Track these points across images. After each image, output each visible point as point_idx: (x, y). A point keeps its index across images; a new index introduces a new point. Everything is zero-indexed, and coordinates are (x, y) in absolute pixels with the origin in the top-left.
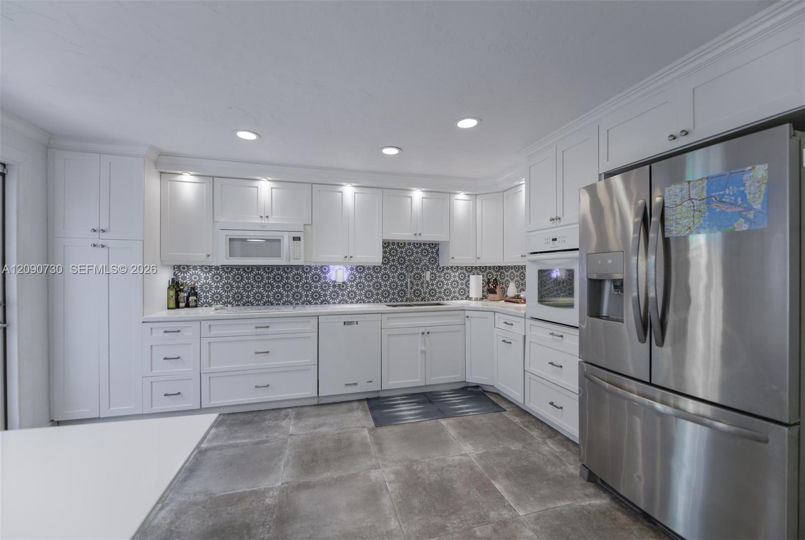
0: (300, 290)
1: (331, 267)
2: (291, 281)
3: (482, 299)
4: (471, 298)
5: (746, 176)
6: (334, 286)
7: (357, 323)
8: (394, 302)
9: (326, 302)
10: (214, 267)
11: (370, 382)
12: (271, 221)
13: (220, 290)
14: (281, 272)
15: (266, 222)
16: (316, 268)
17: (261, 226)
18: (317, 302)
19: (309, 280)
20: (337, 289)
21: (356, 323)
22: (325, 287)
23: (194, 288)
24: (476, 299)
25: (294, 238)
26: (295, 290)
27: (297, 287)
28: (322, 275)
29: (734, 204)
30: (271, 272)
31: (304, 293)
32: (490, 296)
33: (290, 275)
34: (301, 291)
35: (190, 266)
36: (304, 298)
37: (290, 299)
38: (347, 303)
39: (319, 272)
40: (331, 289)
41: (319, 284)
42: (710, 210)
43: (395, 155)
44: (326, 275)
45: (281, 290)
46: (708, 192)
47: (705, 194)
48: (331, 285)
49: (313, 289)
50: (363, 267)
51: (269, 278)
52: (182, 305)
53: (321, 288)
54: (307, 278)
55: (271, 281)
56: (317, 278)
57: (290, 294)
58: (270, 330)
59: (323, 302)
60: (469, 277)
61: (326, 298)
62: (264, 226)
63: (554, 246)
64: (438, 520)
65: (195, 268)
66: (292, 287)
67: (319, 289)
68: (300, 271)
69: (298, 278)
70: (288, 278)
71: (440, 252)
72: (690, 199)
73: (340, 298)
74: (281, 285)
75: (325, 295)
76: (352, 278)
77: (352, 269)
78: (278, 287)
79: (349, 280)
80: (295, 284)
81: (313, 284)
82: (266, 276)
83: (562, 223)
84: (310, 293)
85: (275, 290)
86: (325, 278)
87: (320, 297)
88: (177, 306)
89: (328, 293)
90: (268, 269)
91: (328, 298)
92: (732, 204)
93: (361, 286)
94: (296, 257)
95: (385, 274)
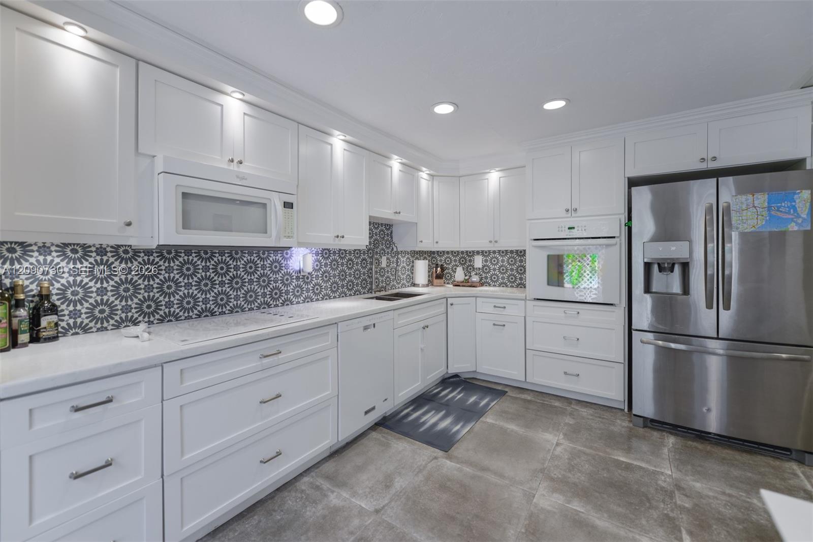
0: (255, 286)
1: (294, 250)
2: (241, 272)
3: (427, 286)
4: (419, 285)
5: (796, 196)
6: (298, 278)
7: (374, 326)
9: (289, 303)
10: (93, 249)
13: (109, 297)
14: (226, 258)
16: (275, 252)
17: (238, 177)
18: (278, 303)
19: (267, 271)
20: (301, 282)
22: (287, 280)
23: (44, 297)
24: (424, 286)
26: (247, 286)
27: (251, 282)
28: (284, 263)
29: (789, 213)
30: (211, 258)
31: (260, 291)
32: (436, 281)
33: (241, 264)
34: (256, 287)
35: (31, 245)
36: (260, 300)
37: (241, 302)
39: (279, 257)
40: (295, 283)
41: (279, 276)
42: (770, 215)
44: (288, 263)
45: (226, 288)
46: (768, 203)
47: (766, 204)
48: (295, 277)
49: (273, 285)
50: (328, 250)
51: (206, 269)
52: (24, 338)
53: (283, 282)
54: (263, 267)
55: (210, 273)
56: (277, 267)
57: (241, 293)
58: (282, 357)
59: (284, 302)
60: (413, 262)
61: (289, 296)
63: (571, 234)
65: (44, 249)
66: (243, 282)
67: (279, 284)
68: (254, 257)
69: (251, 268)
70: (236, 268)
71: (393, 234)
72: (755, 207)
73: (305, 294)
74: (226, 279)
75: (287, 292)
76: (317, 265)
77: (317, 254)
78: (222, 284)
79: (314, 270)
80: (247, 278)
81: (273, 277)
82: (201, 264)
83: (579, 214)
84: (267, 291)
85: (218, 289)
86: (287, 267)
87: (281, 296)
89: (290, 288)
90: (206, 253)
91: (291, 296)
92: (786, 213)
93: (326, 277)
94: (287, 235)
95: (350, 260)
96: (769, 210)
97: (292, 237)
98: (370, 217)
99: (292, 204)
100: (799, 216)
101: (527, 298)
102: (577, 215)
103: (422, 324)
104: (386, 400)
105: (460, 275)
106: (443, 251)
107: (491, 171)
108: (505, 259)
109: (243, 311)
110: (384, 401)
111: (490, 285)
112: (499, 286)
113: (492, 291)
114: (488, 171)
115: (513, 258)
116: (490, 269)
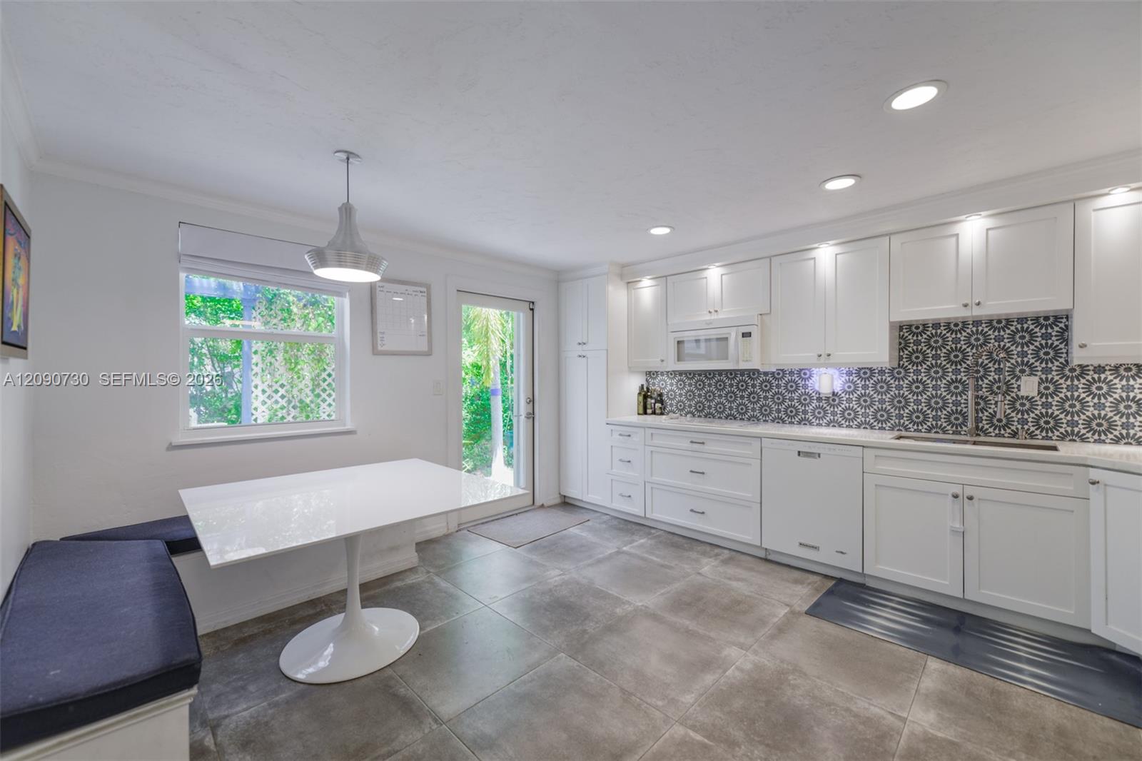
1: (815, 371)
2: (757, 389)
6: (819, 399)
7: (819, 456)
8: (936, 432)
9: (806, 422)
10: (678, 373)
11: (842, 553)
12: (721, 316)
13: (684, 398)
14: (746, 378)
15: (716, 317)
16: (791, 373)
18: (793, 420)
19: (782, 390)
20: (824, 404)
21: (817, 455)
22: (805, 399)
23: (661, 395)
25: (743, 334)
26: (762, 402)
27: (766, 398)
28: (801, 383)
30: (734, 378)
31: (775, 407)
33: (757, 382)
34: (771, 403)
36: (775, 414)
37: (757, 413)
38: (840, 426)
39: (795, 377)
40: (815, 403)
41: (795, 396)
43: (850, 187)
44: (807, 383)
45: (745, 401)
48: (815, 398)
49: (787, 403)
50: (871, 370)
51: (731, 385)
52: (649, 411)
53: (799, 401)
54: (778, 386)
55: (734, 389)
56: (793, 387)
57: (757, 406)
58: (706, 447)
59: (801, 421)
61: (807, 416)
62: (711, 323)
64: (738, 735)
65: (662, 374)
66: (759, 398)
67: (795, 403)
68: (769, 377)
69: (765, 386)
70: (754, 386)
71: (1072, 334)
73: (830, 417)
74: (745, 394)
75: (805, 412)
76: (849, 387)
77: (849, 373)
78: (742, 397)
79: (845, 391)
80: (762, 394)
81: (788, 396)
82: (728, 382)
84: (782, 408)
85: (739, 401)
86: (805, 387)
87: (797, 414)
88: (645, 413)
89: (810, 409)
90: (731, 374)
91: (809, 416)
93: (864, 400)
97: (750, 361)
98: (892, 323)
99: (750, 333)
109: (735, 419)
110: (837, 552)
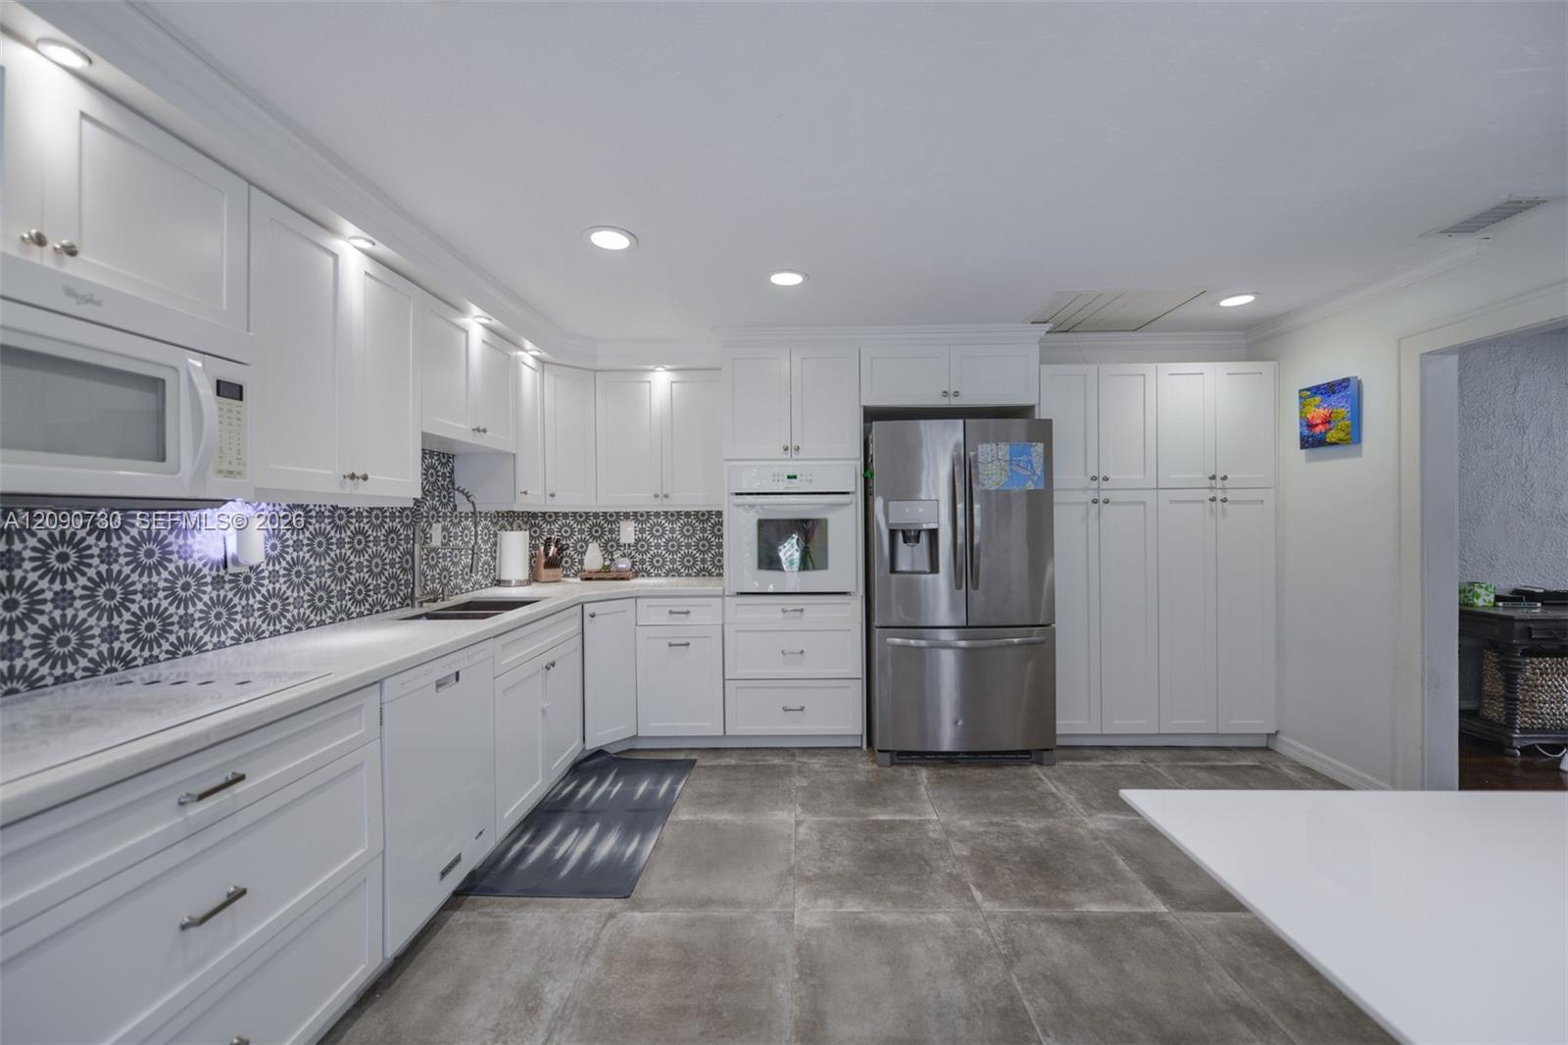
0: (79, 611)
3: (529, 582)
4: (510, 581)
5: (1032, 450)
6: (218, 582)
7: (457, 679)
9: (190, 649)
17: (70, 292)
18: (156, 651)
19: (120, 565)
20: (227, 591)
22: (186, 587)
24: (520, 584)
25: (218, 383)
26: (49, 614)
27: (63, 599)
28: (175, 542)
31: (96, 625)
32: (545, 573)
34: (82, 614)
36: (98, 647)
37: (27, 661)
38: (259, 637)
40: (209, 593)
41: (160, 580)
42: (1012, 470)
43: (616, 251)
44: (190, 541)
46: (1010, 456)
47: (1008, 457)
48: (209, 579)
49: (139, 602)
50: (305, 508)
53: (171, 592)
54: (108, 556)
56: (153, 553)
59: (176, 649)
60: (495, 535)
61: (191, 631)
63: (791, 486)
67: (161, 601)
69: (64, 559)
71: (456, 476)
72: (998, 459)
73: (240, 622)
75: (186, 622)
76: (274, 547)
79: (266, 558)
80: (47, 588)
81: (139, 581)
84: (122, 621)
86: (184, 552)
87: (165, 631)
89: (196, 610)
91: (197, 630)
92: (1025, 468)
93: (298, 574)
94: (225, 467)
95: (360, 532)
96: (1010, 464)
97: (239, 473)
98: (424, 435)
99: (241, 387)
100: (1034, 474)
101: (727, 593)
102: (798, 457)
103: (544, 661)
104: (481, 833)
105: (594, 558)
106: (556, 513)
107: (658, 369)
108: (677, 526)
110: (477, 838)
111: (649, 575)
112: (667, 575)
113: (655, 585)
114: (652, 367)
115: (690, 524)
116: (649, 546)
